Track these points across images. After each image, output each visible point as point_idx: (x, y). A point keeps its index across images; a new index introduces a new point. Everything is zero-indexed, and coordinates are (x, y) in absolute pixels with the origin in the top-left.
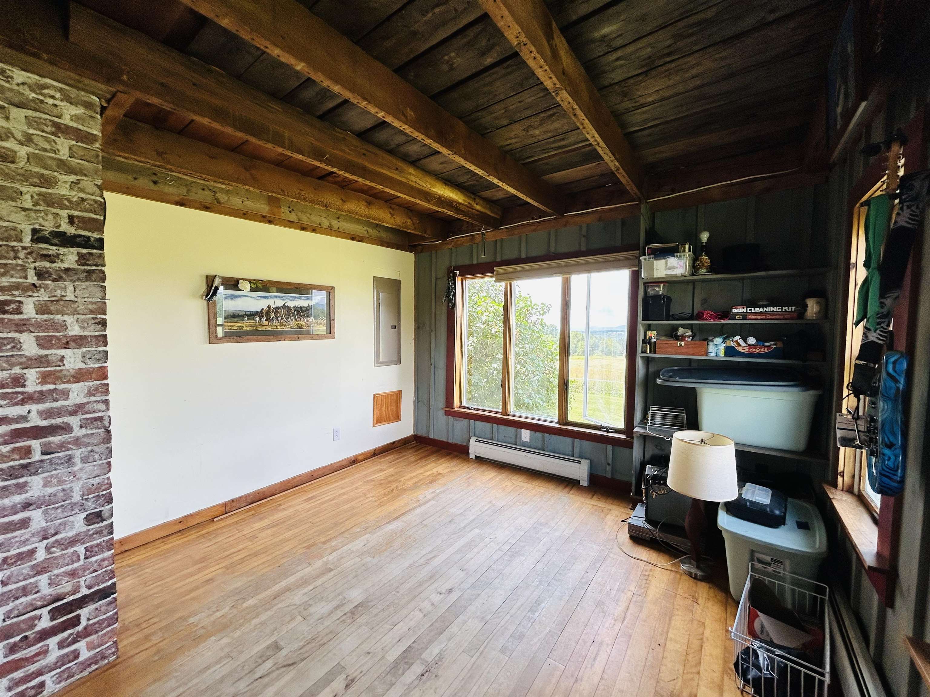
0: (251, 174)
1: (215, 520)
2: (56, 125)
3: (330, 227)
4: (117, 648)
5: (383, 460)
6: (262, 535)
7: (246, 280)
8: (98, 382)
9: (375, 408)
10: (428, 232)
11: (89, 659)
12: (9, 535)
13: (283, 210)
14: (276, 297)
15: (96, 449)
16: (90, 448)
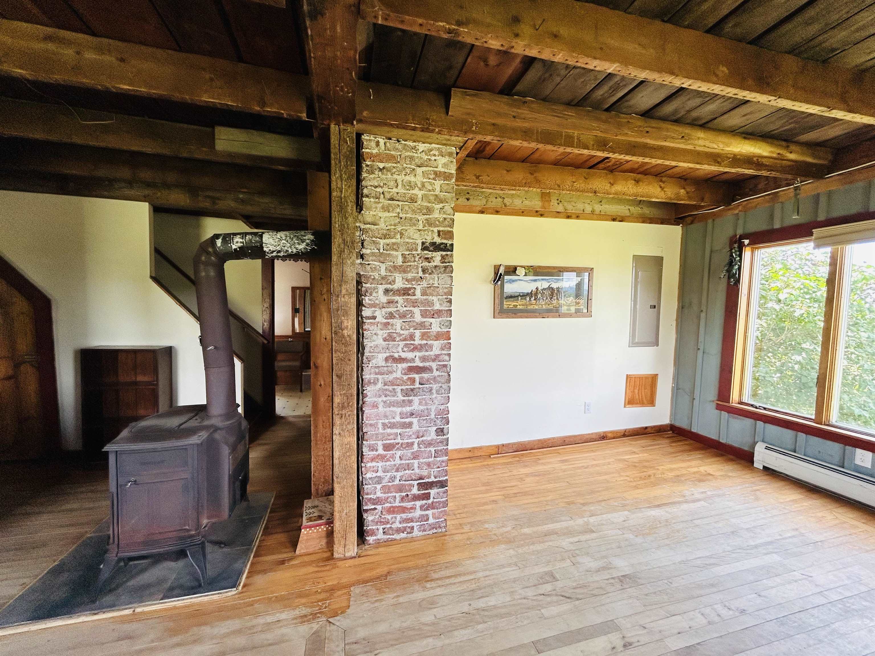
0: (535, 177)
1: (492, 456)
2: (435, 173)
3: (593, 212)
4: (446, 524)
5: (634, 443)
6: (528, 480)
7: (522, 267)
8: (446, 341)
9: (628, 389)
10: (706, 199)
11: (433, 524)
12: (404, 430)
13: (552, 204)
14: (543, 280)
15: (443, 386)
16: (440, 385)
